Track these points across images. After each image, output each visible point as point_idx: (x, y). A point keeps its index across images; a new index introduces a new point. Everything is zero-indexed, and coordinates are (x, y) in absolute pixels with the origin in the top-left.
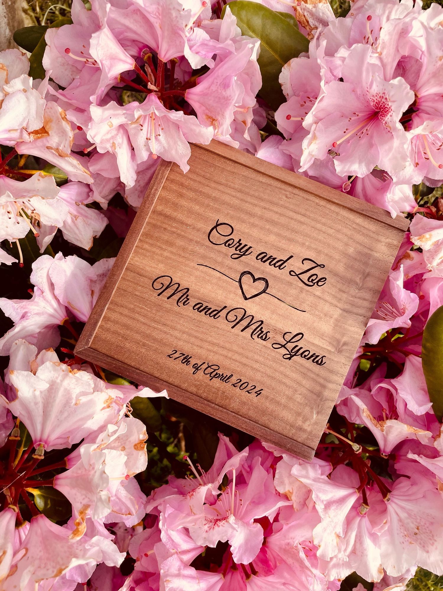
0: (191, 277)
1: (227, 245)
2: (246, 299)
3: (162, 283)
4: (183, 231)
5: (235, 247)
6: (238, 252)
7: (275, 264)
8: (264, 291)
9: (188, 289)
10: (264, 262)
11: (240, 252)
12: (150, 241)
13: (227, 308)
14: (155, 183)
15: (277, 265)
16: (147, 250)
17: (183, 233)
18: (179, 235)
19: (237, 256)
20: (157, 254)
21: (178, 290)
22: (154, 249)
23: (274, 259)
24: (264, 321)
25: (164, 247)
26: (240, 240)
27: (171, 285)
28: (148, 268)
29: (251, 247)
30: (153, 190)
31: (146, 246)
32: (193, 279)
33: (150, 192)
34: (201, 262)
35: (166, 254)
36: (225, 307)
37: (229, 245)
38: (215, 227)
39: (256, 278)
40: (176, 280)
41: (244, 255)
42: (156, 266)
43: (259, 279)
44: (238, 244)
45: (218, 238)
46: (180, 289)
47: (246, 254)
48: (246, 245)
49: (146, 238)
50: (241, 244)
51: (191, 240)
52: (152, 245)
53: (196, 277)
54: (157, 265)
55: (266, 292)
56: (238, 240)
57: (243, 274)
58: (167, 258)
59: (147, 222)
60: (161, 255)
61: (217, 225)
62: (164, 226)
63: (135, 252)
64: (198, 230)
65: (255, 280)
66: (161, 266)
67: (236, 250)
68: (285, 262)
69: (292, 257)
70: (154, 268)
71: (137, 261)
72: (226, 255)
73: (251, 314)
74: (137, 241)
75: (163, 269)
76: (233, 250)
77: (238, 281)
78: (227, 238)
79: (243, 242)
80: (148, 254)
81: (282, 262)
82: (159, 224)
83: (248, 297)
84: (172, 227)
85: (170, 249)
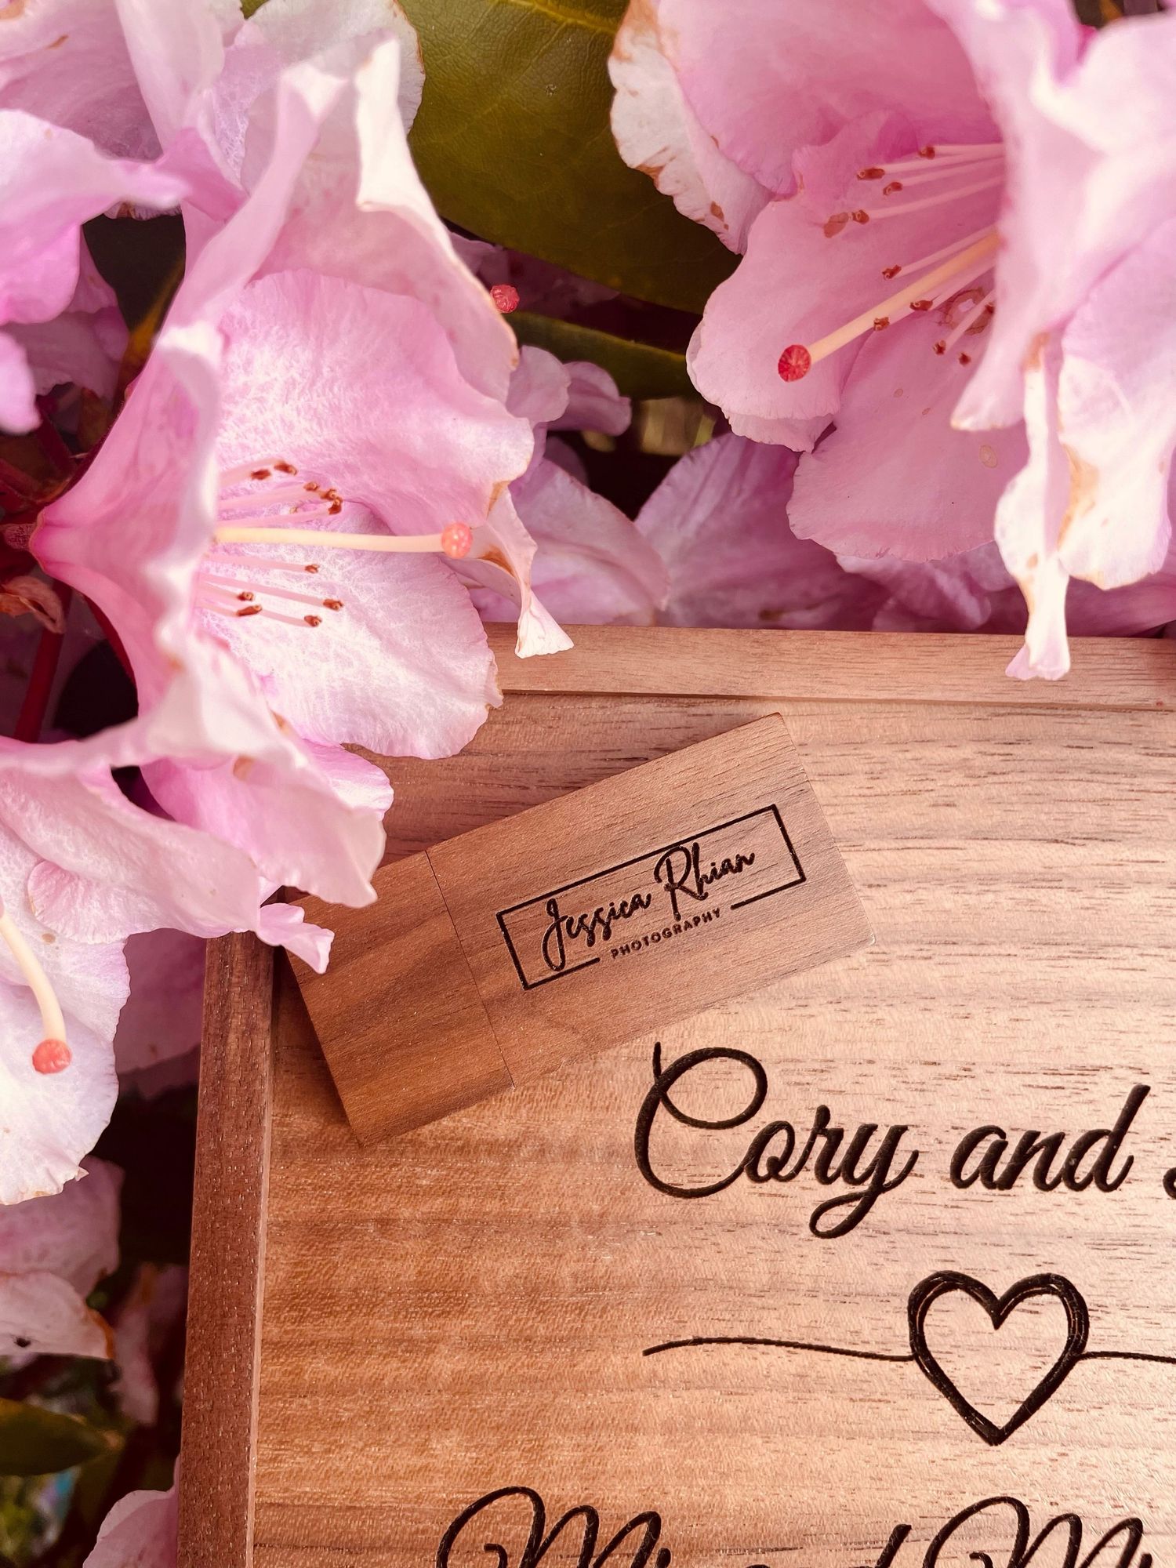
0: (641, 1441)
1: (763, 1171)
2: (994, 1436)
3: (490, 1548)
4: (490, 1194)
5: (812, 1163)
6: (840, 1188)
7: (1068, 1174)
8: (1075, 1351)
9: (653, 1520)
10: (1008, 1182)
11: (850, 1180)
12: (333, 1328)
13: (910, 1537)
14: (226, 997)
15: (1081, 1173)
16: (334, 1390)
17: (492, 1206)
18: (475, 1226)
19: (844, 1212)
20: (395, 1390)
21: (599, 1550)
22: (371, 1368)
23: (1056, 1141)
24: (1142, 1513)
25: (418, 1332)
26: (824, 1114)
27: (546, 1533)
28: (375, 1494)
29: (896, 1133)
30: (232, 1038)
31: (320, 1367)
32: (650, 1447)
33: (221, 1058)
34: (660, 1330)
35: (445, 1364)
36: (902, 1532)
37: (776, 1165)
38: (658, 1096)
39: (999, 1293)
40: (561, 1494)
41: (879, 1188)
42: (418, 1461)
43: (1023, 1290)
44: (821, 1142)
45: (697, 1152)
46: (606, 1534)
47: (891, 1176)
48: (867, 1132)
49: (300, 1320)
50: (837, 1136)
51: (555, 1227)
52: (346, 1348)
53: (668, 1428)
54: (422, 1449)
55: (1090, 1347)
56: (811, 1121)
57: (920, 1302)
58: (465, 1386)
59: (270, 1224)
60: (423, 1382)
61: (665, 1079)
62: (374, 1206)
63: (266, 1429)
64: (571, 1153)
65: (999, 1310)
66: (449, 1448)
67: (824, 1178)
68: (1117, 1137)
69: (1140, 1094)
70: (412, 1473)
71: (297, 1476)
72: (781, 1227)
73: (1057, 1512)
74: (257, 1357)
75: (465, 1458)
76: (808, 1191)
77: (907, 1351)
78: (747, 1134)
79: (847, 1119)
80: (346, 1410)
81: (1103, 1143)
82: (337, 1207)
83: (1000, 1421)
84: (416, 1194)
85: (456, 1327)
